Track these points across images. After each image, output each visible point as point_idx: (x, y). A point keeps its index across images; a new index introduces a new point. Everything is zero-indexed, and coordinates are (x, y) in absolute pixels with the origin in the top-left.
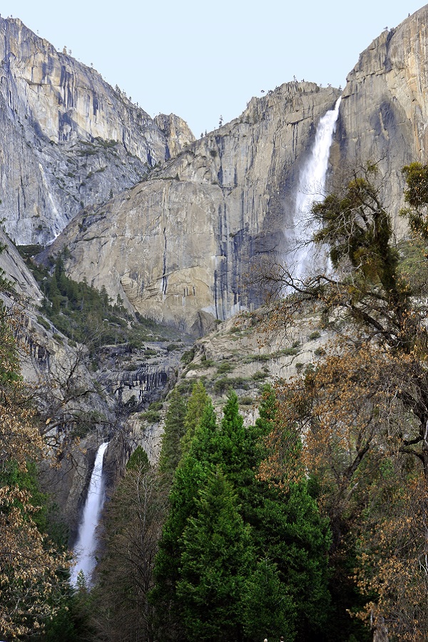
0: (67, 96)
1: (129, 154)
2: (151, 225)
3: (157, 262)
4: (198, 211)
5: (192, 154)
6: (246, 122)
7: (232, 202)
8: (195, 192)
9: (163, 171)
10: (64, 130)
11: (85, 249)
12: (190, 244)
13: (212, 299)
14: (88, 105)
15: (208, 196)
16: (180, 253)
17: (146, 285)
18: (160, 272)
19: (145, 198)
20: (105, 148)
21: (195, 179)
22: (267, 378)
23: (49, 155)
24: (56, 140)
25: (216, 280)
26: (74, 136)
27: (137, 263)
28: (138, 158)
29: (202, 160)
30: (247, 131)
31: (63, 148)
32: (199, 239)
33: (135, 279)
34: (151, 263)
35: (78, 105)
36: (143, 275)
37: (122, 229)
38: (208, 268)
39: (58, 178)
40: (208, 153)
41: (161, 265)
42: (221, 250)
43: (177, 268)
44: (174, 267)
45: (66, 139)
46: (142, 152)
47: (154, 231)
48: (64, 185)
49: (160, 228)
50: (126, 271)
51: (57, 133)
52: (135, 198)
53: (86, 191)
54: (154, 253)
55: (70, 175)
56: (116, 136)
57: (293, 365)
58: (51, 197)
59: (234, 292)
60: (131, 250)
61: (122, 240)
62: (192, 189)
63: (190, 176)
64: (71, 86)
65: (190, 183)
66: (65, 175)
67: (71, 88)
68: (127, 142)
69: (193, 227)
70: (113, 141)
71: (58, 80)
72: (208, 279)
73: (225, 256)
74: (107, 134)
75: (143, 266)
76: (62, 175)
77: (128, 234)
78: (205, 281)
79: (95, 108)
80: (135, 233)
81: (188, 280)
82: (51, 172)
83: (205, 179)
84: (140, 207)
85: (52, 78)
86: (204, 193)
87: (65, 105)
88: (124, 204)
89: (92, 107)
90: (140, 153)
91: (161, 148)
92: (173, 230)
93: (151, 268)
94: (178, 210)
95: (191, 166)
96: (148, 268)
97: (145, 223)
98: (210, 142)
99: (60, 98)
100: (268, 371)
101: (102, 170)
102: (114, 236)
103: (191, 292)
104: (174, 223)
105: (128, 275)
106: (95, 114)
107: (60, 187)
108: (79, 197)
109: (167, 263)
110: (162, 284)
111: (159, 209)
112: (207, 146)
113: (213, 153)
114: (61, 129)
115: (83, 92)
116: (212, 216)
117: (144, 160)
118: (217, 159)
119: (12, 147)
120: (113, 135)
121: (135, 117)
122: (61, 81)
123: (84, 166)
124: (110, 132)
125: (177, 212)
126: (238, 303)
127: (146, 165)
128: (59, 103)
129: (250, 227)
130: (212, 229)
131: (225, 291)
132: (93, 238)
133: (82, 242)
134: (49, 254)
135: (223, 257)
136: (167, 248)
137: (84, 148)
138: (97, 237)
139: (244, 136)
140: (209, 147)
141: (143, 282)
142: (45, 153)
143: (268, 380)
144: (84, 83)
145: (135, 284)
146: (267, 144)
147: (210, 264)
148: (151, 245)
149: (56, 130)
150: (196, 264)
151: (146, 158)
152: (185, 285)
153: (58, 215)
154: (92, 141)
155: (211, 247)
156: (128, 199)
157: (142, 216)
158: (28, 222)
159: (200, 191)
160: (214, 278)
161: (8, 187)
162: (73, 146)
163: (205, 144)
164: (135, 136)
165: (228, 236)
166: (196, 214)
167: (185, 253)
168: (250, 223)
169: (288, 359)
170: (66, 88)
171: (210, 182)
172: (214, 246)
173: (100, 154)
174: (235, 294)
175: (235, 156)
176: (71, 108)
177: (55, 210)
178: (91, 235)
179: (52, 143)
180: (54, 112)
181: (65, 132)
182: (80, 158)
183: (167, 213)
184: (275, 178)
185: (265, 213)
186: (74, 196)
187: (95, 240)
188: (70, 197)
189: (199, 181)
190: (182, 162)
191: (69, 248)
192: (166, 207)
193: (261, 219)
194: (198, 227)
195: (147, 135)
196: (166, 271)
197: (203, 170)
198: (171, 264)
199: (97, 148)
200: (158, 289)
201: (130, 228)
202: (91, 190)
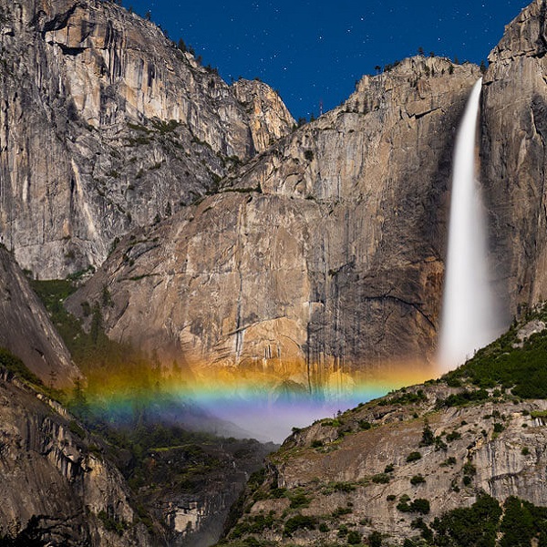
0: (112, 62)
1: (196, 140)
2: (221, 257)
3: (229, 311)
4: (286, 238)
5: (279, 155)
6: (354, 111)
7: (332, 226)
8: (282, 211)
9: (240, 180)
10: (108, 110)
11: (132, 293)
12: (274, 285)
13: (303, 363)
14: (141, 73)
15: (300, 216)
16: (260, 297)
17: (213, 344)
18: (233, 325)
19: (213, 218)
20: (162, 134)
21: (282, 191)
22: (349, 515)
23: (86, 147)
24: (96, 123)
25: (309, 338)
26: (120, 118)
27: (201, 311)
28: (209, 146)
29: (293, 165)
30: (355, 124)
31: (104, 135)
32: (286, 278)
33: (198, 334)
34: (221, 312)
35: (127, 73)
36: (210, 329)
37: (182, 264)
38: (299, 320)
39: (98, 180)
40: (302, 154)
41: (233, 315)
42: (317, 294)
43: (255, 320)
44: (252, 318)
45: (110, 122)
46: (213, 136)
47: (226, 267)
48: (105, 189)
49: (233, 262)
50: (185, 324)
51: (97, 113)
52: (201, 218)
53: (135, 197)
54: (224, 297)
55: (114, 174)
56: (177, 115)
57: (384, 498)
58: (86, 209)
59: (333, 354)
60: (193, 293)
61: (182, 279)
62: (278, 205)
63: (276, 188)
64: (119, 47)
65: (276, 197)
66: (107, 175)
67: (118, 51)
68: (193, 122)
69: (278, 260)
70: (173, 122)
71: (101, 40)
72: (298, 335)
73: (322, 302)
74: (165, 113)
75: (209, 316)
76: (102, 175)
77: (190, 271)
78: (295, 338)
79: (151, 77)
80: (200, 268)
81: (271, 335)
82: (87, 171)
83: (296, 192)
84: (207, 231)
85: (93, 39)
86: (294, 212)
87: (109, 75)
88: (186, 226)
89: (146, 76)
90: (210, 138)
91: (240, 130)
92: (251, 265)
93: (221, 318)
94: (259, 235)
95: (278, 172)
96: (217, 320)
97: (213, 255)
98: (304, 138)
99: (103, 65)
100: (352, 505)
101: (158, 166)
102: (171, 273)
103: (274, 353)
104: (253, 255)
105: (188, 329)
106: (150, 84)
107: (99, 192)
108: (125, 206)
109: (242, 311)
110: (235, 342)
111: (232, 233)
112: (301, 144)
113: (309, 155)
114: (103, 109)
115: (136, 55)
116: (305, 244)
117: (216, 147)
118: (314, 163)
119: (37, 141)
120: (174, 113)
121: (205, 86)
122: (106, 41)
123: (133, 160)
124: (170, 109)
125: (258, 240)
126: (339, 370)
127: (218, 154)
128: (102, 72)
129: (357, 262)
130: (305, 264)
131: (322, 353)
132: (143, 276)
133: (127, 281)
134: (83, 298)
135: (320, 304)
136: (243, 291)
137: (134, 135)
138: (148, 275)
139: (351, 131)
140: (303, 145)
141: (209, 339)
142: (81, 145)
143: (352, 518)
144: (136, 43)
145: (199, 341)
146: (382, 144)
147: (302, 314)
148: (220, 285)
149: (96, 110)
150: (282, 314)
151: (220, 144)
152: (267, 343)
153: (95, 234)
154: (146, 123)
155: (303, 290)
156: (191, 220)
157: (209, 245)
158: (56, 246)
159: (290, 209)
160: (306, 334)
161: (29, 198)
162: (118, 132)
163: (298, 141)
164: (205, 113)
165: (327, 274)
166: (283, 242)
167: (268, 298)
168: (357, 256)
169: (377, 488)
170: (112, 50)
171: (303, 197)
172: (306, 288)
173: (155, 144)
174: (335, 357)
175: (339, 158)
176: (118, 78)
177: (91, 227)
178: (139, 272)
179: (90, 128)
180: (95, 84)
181: (108, 113)
182: (128, 149)
183: (244, 241)
184: (393, 192)
185: (377, 242)
186: (118, 205)
187: (145, 279)
188: (112, 207)
189: (289, 194)
190: (266, 168)
191: (109, 289)
192: (242, 233)
193: (372, 250)
194: (285, 261)
195: (222, 113)
196: (241, 324)
197: (294, 178)
198: (247, 314)
199: (152, 134)
200: (230, 349)
201: (192, 262)
202: (141, 194)
